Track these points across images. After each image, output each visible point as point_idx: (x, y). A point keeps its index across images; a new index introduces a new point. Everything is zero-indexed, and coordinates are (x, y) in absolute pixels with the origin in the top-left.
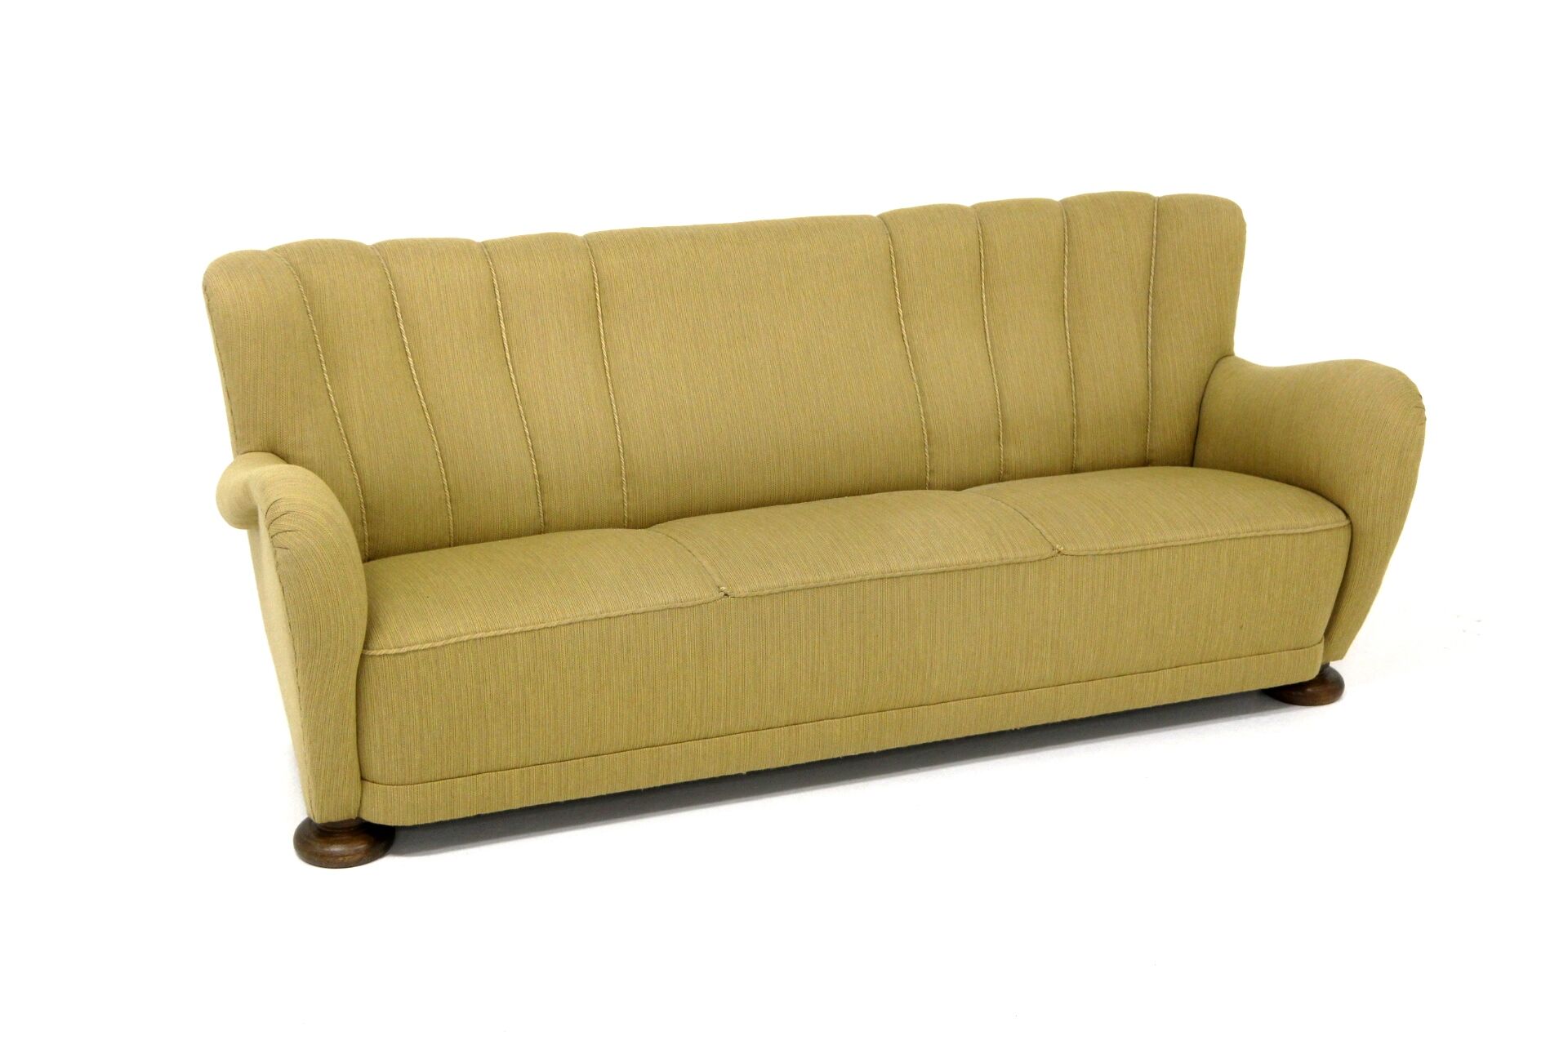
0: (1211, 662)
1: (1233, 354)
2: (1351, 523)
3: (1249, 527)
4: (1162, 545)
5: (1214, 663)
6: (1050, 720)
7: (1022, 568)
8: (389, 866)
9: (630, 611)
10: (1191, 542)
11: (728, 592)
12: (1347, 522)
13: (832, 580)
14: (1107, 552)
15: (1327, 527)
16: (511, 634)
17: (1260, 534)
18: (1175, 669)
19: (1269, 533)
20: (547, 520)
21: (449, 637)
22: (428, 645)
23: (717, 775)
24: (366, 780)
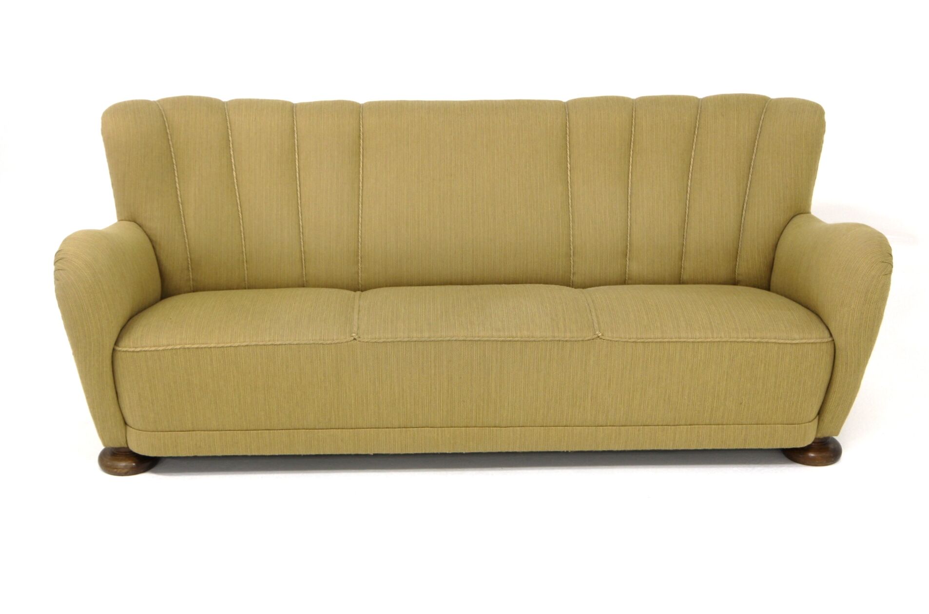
0: (719, 425)
1: (809, 213)
2: (833, 340)
3: (747, 335)
4: (677, 340)
5: (720, 426)
6: (593, 448)
7: (568, 344)
8: (147, 478)
9: (287, 342)
10: (700, 340)
11: (356, 337)
12: (830, 339)
13: (429, 338)
14: (633, 340)
15: (812, 341)
16: (208, 347)
17: (755, 340)
18: (689, 426)
19: (763, 340)
20: (307, 279)
21: (169, 345)
22: (153, 349)
23: (353, 453)
24: (128, 425)
